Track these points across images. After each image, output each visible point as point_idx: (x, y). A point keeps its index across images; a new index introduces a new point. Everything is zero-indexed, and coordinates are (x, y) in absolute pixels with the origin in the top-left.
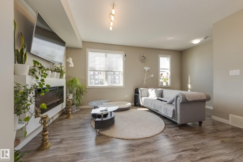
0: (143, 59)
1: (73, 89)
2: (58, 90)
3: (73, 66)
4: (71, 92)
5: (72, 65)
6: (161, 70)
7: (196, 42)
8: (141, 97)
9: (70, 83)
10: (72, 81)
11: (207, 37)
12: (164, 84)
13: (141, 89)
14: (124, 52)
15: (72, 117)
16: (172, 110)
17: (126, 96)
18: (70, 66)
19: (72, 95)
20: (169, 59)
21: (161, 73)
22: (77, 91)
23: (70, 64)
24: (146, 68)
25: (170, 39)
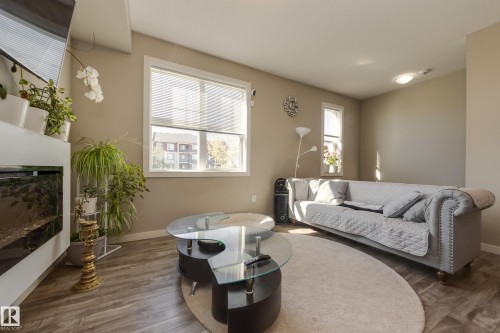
0: (292, 109)
1: (100, 180)
2: (34, 185)
3: (100, 98)
4: (90, 191)
5: (97, 95)
6: (326, 138)
7: (405, 79)
8: (295, 200)
9: (88, 158)
10: (97, 153)
11: (429, 70)
12: (332, 170)
13: (294, 180)
14: (250, 84)
15: (97, 282)
16: (425, 235)
17: (254, 200)
18: (92, 96)
19: (93, 201)
20: (340, 114)
21: (325, 144)
22: (113, 187)
23: (89, 88)
24: (302, 131)
25: (362, 62)
